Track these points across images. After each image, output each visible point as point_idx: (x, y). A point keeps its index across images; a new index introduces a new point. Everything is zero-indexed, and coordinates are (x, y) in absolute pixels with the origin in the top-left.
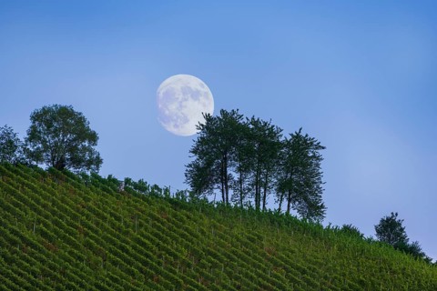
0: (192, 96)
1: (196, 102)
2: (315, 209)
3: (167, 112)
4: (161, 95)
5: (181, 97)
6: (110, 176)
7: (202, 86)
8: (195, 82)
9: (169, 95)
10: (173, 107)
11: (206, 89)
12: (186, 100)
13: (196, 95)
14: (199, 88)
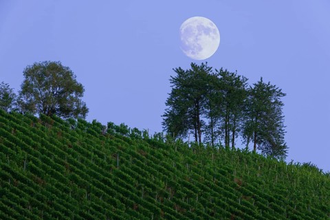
0: (205, 32)
1: (208, 36)
2: (279, 149)
3: (187, 43)
4: (183, 31)
5: (197, 32)
6: (94, 121)
7: (212, 25)
8: (206, 22)
9: (188, 31)
10: (191, 40)
11: (215, 27)
12: (200, 35)
13: (207, 31)
14: (210, 26)
